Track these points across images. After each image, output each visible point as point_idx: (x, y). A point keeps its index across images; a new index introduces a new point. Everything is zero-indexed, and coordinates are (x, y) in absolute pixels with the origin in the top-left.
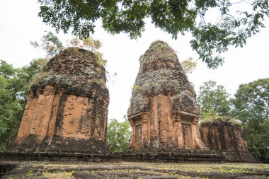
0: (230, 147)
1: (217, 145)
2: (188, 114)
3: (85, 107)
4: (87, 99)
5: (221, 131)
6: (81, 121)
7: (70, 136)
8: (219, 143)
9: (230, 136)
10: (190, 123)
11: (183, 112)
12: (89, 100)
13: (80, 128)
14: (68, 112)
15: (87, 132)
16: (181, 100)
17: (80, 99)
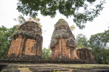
0: (88, 58)
3: (34, 43)
4: (34, 40)
5: (84, 52)
6: (32, 48)
7: (28, 54)
8: (84, 57)
9: (88, 54)
10: (73, 49)
11: (70, 45)
12: (35, 41)
13: (32, 51)
14: (27, 45)
15: (34, 53)
16: (70, 41)
17: (32, 40)
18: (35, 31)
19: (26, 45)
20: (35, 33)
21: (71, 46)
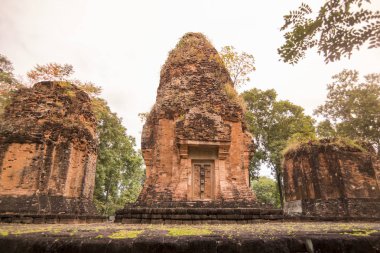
0: (330, 192)
1: (308, 190)
2: (202, 143)
3: (31, 156)
4: (34, 145)
6: (24, 174)
7: (8, 193)
9: (331, 172)
12: (37, 146)
13: (22, 182)
14: (8, 165)
15: (31, 187)
16: (186, 123)
17: (25, 146)
18: (39, 114)
19: (4, 166)
20: (40, 121)
21: (198, 143)
